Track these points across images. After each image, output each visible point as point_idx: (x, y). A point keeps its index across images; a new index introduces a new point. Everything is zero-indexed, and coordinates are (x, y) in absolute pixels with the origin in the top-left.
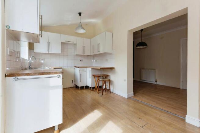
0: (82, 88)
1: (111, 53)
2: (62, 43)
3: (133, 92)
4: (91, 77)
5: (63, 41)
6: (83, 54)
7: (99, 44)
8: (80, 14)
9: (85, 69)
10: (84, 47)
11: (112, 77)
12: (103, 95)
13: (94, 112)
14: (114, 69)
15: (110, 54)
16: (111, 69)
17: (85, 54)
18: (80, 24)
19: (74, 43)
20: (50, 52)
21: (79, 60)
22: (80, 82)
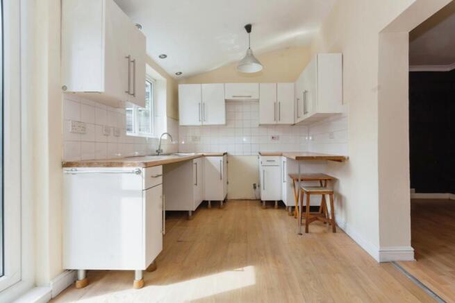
0: (271, 204)
1: (340, 114)
2: (227, 101)
3: (412, 246)
4: (285, 180)
5: (229, 97)
6: (275, 123)
7: (305, 92)
8: (248, 28)
9: (276, 158)
10: (277, 106)
11: (345, 187)
12: (307, 231)
13: (243, 270)
14: (346, 162)
15: (338, 116)
16: (340, 160)
17: (279, 123)
18: (250, 53)
19: (252, 98)
20: (205, 123)
21: (270, 138)
22: (264, 189)
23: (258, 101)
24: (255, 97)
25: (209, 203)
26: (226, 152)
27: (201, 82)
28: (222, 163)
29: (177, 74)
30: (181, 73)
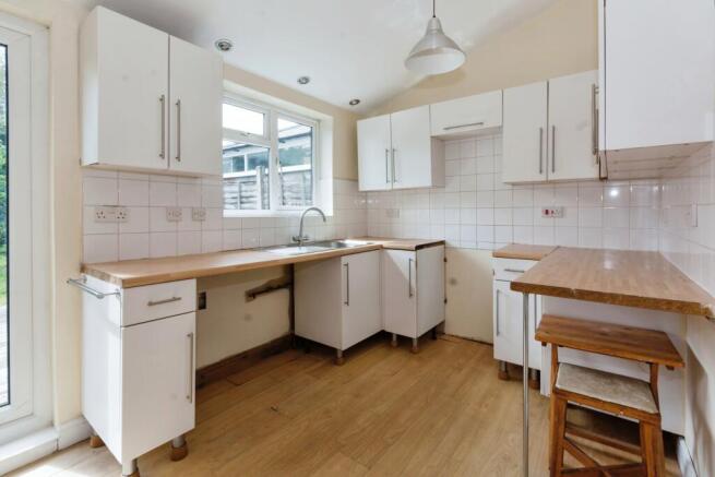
2: (434, 140)
17: (553, 177)
18: (434, 27)
19: (485, 126)
20: (397, 186)
21: (539, 213)
22: (498, 333)
23: (498, 131)
24: (492, 122)
25: (394, 338)
26: (442, 239)
27: (390, 112)
28: (413, 264)
29: (351, 103)
30: (358, 101)
